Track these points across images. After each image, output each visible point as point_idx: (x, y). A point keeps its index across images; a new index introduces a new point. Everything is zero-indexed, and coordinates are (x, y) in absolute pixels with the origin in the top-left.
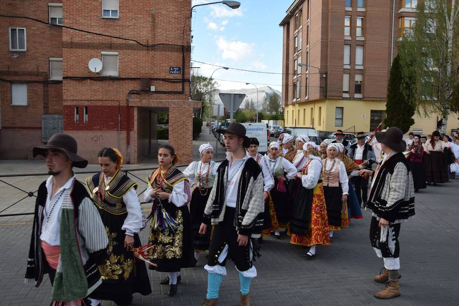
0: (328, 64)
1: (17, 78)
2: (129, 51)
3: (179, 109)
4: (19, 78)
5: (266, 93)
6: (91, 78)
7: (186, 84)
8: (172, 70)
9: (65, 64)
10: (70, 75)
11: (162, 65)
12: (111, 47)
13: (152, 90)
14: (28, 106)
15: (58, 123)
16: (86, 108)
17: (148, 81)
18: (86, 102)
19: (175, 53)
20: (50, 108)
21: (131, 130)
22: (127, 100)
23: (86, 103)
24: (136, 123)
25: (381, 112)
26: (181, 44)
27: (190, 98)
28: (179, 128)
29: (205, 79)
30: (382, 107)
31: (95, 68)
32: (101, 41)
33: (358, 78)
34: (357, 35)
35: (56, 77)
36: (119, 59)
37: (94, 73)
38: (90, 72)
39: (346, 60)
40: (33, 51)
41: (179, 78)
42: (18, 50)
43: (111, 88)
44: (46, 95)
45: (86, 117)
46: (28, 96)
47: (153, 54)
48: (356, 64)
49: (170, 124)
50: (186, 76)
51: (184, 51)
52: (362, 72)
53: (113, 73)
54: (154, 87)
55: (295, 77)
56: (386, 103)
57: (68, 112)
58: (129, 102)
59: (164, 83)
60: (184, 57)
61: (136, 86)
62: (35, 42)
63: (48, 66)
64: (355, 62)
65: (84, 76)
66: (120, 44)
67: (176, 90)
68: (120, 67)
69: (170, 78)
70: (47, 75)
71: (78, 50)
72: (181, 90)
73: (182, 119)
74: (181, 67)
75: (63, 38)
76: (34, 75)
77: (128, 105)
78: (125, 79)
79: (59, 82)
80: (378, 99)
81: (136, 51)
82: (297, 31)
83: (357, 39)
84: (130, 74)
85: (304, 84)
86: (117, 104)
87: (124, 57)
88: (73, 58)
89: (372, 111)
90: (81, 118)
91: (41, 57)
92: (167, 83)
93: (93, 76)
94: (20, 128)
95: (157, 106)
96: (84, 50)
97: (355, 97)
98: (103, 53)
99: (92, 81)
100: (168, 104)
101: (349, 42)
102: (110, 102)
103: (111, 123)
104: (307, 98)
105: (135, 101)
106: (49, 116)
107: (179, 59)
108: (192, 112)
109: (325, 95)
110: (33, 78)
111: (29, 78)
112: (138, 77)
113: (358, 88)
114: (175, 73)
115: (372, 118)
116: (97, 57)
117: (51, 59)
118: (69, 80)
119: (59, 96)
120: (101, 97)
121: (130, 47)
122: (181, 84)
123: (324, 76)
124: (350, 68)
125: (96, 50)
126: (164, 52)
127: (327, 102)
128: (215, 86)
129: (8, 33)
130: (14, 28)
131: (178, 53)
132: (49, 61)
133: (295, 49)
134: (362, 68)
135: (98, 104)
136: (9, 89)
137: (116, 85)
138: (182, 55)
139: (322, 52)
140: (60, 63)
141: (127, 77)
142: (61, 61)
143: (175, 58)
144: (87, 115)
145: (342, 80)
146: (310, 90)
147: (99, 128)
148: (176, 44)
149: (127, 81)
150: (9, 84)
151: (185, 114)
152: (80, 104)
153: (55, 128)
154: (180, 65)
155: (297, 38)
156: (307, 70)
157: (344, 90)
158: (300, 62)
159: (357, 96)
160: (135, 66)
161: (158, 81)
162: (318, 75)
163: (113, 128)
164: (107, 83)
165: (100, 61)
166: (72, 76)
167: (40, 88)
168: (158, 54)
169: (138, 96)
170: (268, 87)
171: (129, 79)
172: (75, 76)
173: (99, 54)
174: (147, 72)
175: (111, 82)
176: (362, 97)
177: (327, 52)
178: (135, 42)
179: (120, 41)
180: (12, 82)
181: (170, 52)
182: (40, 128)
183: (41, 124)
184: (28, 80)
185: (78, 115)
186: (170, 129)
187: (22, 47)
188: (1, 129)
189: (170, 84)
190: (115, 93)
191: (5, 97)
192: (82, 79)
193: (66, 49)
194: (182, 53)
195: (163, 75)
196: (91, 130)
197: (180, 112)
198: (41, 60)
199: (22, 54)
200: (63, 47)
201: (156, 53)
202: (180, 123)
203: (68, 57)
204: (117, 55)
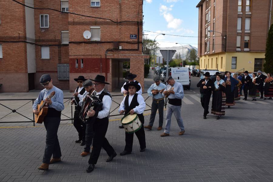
0: (227, 30)
1: (44, 43)
2: (106, 26)
4: (45, 43)
5: (188, 49)
6: (85, 42)
7: (140, 45)
8: (131, 36)
10: (73, 40)
11: (126, 33)
12: (96, 24)
13: (120, 49)
14: (50, 59)
15: (67, 69)
16: (82, 60)
17: (117, 44)
18: (82, 56)
19: (134, 26)
20: (62, 59)
21: (108, 72)
22: (106, 55)
23: (82, 57)
24: (111, 68)
25: (261, 59)
26: (137, 21)
27: (142, 53)
28: (136, 71)
29: (151, 41)
30: (263, 56)
31: (87, 37)
32: (90, 21)
33: (247, 38)
34: (246, 11)
35: (66, 42)
36: (101, 31)
37: (86, 39)
38: (84, 39)
39: (239, 27)
40: (52, 28)
41: (136, 41)
42: (44, 27)
43: (96, 48)
44: (60, 52)
45: (82, 65)
46: (50, 53)
47: (120, 27)
48: (245, 29)
49: (130, 68)
50: (140, 40)
51: (139, 25)
52: (249, 35)
53: (97, 39)
54: (121, 47)
55: (206, 39)
56: (265, 54)
57: (72, 62)
59: (127, 44)
60: (138, 28)
61: (110, 46)
62: (53, 22)
63: (60, 36)
64: (244, 29)
65: (81, 41)
66: (101, 22)
67: (134, 48)
68: (101, 35)
69: (130, 41)
70: (60, 41)
71: (77, 26)
72: (137, 48)
73: (138, 65)
74: (137, 35)
75: (69, 20)
76: (53, 41)
77: (106, 58)
79: (67, 45)
80: (260, 51)
81: (110, 26)
82: (207, 10)
83: (246, 14)
84: (107, 40)
85: (212, 43)
86: (99, 57)
87: (103, 29)
89: (256, 59)
90: (79, 65)
91: (57, 31)
92: (129, 44)
94: (46, 72)
95: (123, 58)
96: (80, 26)
97: (244, 50)
98: (91, 27)
99: (86, 44)
100: (129, 57)
101: (241, 15)
102: (96, 56)
103: (96, 68)
104: (213, 51)
105: (110, 55)
106: (61, 64)
107: (135, 30)
108: (144, 61)
109: (225, 49)
110: (53, 43)
111: (50, 43)
112: (112, 41)
113: (247, 45)
114: (133, 38)
115: (255, 63)
116: (88, 30)
117: (62, 32)
118: (72, 44)
119: (67, 53)
120: (90, 53)
121: (107, 23)
122: (137, 45)
123: (225, 38)
124: (241, 32)
125: (87, 26)
126: (127, 26)
127: (226, 53)
128: (157, 45)
129: (39, 18)
130: (42, 15)
132: (61, 33)
133: (206, 21)
134: (249, 32)
135: (89, 58)
136: (40, 50)
137: (99, 46)
138: (137, 27)
139: (223, 22)
141: (105, 41)
142: (68, 33)
143: (133, 29)
145: (236, 40)
146: (215, 46)
147: (89, 71)
148: (134, 21)
149: (105, 44)
150: (40, 47)
151: (140, 63)
152: (79, 58)
153: (65, 72)
154: (137, 33)
155: (207, 15)
156: (214, 34)
157: (237, 46)
158: (209, 29)
159: (246, 49)
160: (110, 34)
161: (123, 43)
162: (221, 37)
163: (98, 71)
164: (94, 45)
165: (90, 32)
166: (74, 41)
167: (56, 49)
168: (123, 27)
169: (112, 52)
170: (189, 45)
172: (76, 41)
173: (89, 28)
174: (117, 38)
175: (96, 45)
176: (249, 50)
177: (226, 22)
178: (110, 21)
179: (101, 20)
180: (41, 46)
181: (130, 26)
182: (57, 72)
183: (57, 69)
184: (50, 44)
185: (77, 64)
186: (131, 71)
187: (46, 25)
188: (35, 72)
189: (130, 45)
190: (99, 51)
191: (38, 54)
192: (80, 43)
193: (71, 26)
194: (137, 26)
195: (126, 40)
196: (85, 72)
197: (137, 61)
198: (57, 32)
199: (47, 29)
200: (69, 25)
201: (122, 26)
202: (136, 68)
203: (72, 30)
204: (99, 29)
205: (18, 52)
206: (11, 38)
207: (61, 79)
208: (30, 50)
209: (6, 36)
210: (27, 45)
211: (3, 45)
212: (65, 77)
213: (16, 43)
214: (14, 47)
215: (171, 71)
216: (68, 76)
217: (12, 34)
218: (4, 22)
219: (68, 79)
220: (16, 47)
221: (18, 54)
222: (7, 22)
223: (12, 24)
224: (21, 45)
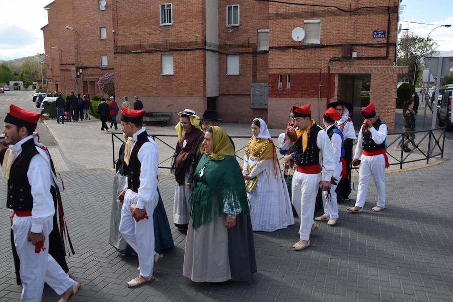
1: (231, 50)
2: (331, 17)
3: (382, 75)
4: (233, 50)
6: (294, 47)
7: (391, 49)
8: (375, 34)
9: (270, 35)
10: (275, 45)
11: (365, 30)
12: (313, 15)
13: (353, 57)
14: (240, 75)
15: (265, 90)
16: (289, 76)
17: (350, 47)
18: (289, 70)
19: (380, 15)
20: (258, 76)
21: (331, 98)
22: (328, 68)
23: (289, 72)
24: (336, 90)
26: (387, 5)
27: (394, 63)
28: (381, 96)
31: (298, 37)
32: (304, 10)
35: (264, 48)
36: (321, 27)
37: (297, 42)
38: (293, 41)
40: (245, 25)
41: (383, 42)
42: (233, 25)
43: (313, 56)
44: (255, 64)
45: (288, 85)
46: (240, 66)
47: (356, 19)
49: (371, 91)
50: (392, 40)
51: (390, 12)
53: (315, 41)
54: (356, 53)
57: (273, 80)
58: (330, 69)
59: (367, 48)
60: (389, 19)
61: (338, 53)
62: (246, 17)
63: (257, 37)
65: (288, 46)
66: (322, 11)
67: (379, 56)
68: (322, 34)
69: (373, 43)
70: (256, 46)
71: (282, 20)
72: (385, 55)
73: (385, 86)
74: (386, 30)
75: (270, 11)
76: (245, 47)
77: (329, 72)
78: (327, 46)
79: (266, 52)
81: (338, 17)
84: (332, 41)
86: (318, 71)
87: (326, 24)
88: (278, 29)
90: (284, 85)
91: (251, 30)
92: (370, 48)
93: (295, 45)
94: (233, 95)
95: (358, 72)
96: (287, 20)
98: (305, 21)
99: (295, 50)
100: (370, 71)
102: (311, 70)
103: (312, 90)
105: (336, 68)
106: (257, 84)
107: (383, 22)
108: (396, 78)
110: (244, 50)
111: (241, 50)
112: (340, 43)
114: (379, 37)
116: (300, 26)
117: (259, 31)
118: (274, 50)
119: (266, 65)
120: (302, 65)
121: (332, 13)
122: (385, 49)
125: (299, 19)
126: (368, 16)
129: (225, 10)
130: (230, 6)
131: (383, 15)
132: (258, 33)
135: (300, 72)
136: (225, 61)
137: (317, 53)
138: (387, 17)
140: (267, 34)
141: (328, 44)
142: (268, 32)
143: (380, 21)
144: (290, 83)
147: (300, 95)
148: (381, 5)
149: (328, 48)
150: (225, 56)
151: (388, 81)
152: (284, 73)
153: (262, 96)
154: (385, 28)
160: (337, 32)
161: (360, 47)
163: (314, 96)
164: (309, 51)
165: (302, 29)
166: (277, 46)
167: (249, 59)
168: (361, 18)
169: (340, 63)
171: (330, 46)
172: (279, 46)
173: (302, 23)
174: (349, 38)
175: (313, 50)
178: (335, 8)
179: (322, 9)
180: (227, 54)
181: (374, 15)
182: (249, 95)
183: (250, 92)
184: (240, 51)
185: (282, 83)
186: (371, 96)
187: (235, 22)
188: (218, 96)
189: (373, 49)
190: (317, 61)
191: (222, 67)
192: (286, 48)
193: (272, 21)
194: (387, 14)
195: (366, 40)
196: (293, 97)
197: (383, 78)
198: (251, 32)
199: (236, 28)
200: (269, 19)
201: (359, 17)
202: (382, 90)
203: (274, 28)
204: (319, 23)
205: (194, 65)
206: (185, 44)
207: (255, 107)
208: (211, 61)
209: (178, 42)
210: (207, 54)
211: (174, 55)
212: (261, 104)
213: (192, 52)
214: (189, 57)
215: (450, 97)
216: (266, 103)
217: (187, 39)
218: (177, 21)
219: (266, 107)
220: (192, 57)
221: (195, 68)
222: (181, 22)
223: (187, 23)
224: (199, 53)
